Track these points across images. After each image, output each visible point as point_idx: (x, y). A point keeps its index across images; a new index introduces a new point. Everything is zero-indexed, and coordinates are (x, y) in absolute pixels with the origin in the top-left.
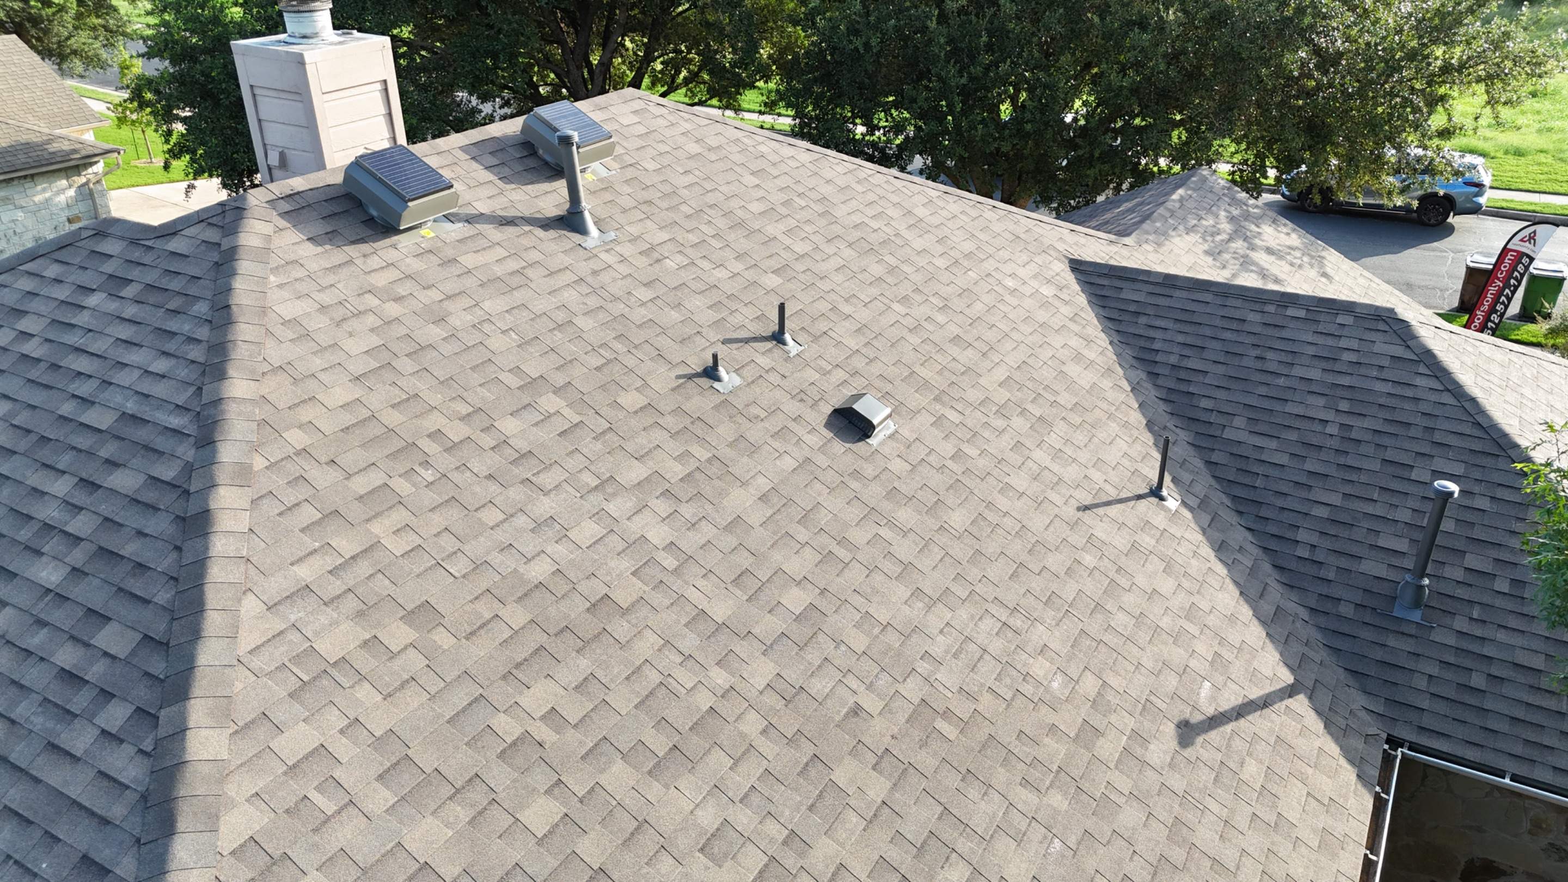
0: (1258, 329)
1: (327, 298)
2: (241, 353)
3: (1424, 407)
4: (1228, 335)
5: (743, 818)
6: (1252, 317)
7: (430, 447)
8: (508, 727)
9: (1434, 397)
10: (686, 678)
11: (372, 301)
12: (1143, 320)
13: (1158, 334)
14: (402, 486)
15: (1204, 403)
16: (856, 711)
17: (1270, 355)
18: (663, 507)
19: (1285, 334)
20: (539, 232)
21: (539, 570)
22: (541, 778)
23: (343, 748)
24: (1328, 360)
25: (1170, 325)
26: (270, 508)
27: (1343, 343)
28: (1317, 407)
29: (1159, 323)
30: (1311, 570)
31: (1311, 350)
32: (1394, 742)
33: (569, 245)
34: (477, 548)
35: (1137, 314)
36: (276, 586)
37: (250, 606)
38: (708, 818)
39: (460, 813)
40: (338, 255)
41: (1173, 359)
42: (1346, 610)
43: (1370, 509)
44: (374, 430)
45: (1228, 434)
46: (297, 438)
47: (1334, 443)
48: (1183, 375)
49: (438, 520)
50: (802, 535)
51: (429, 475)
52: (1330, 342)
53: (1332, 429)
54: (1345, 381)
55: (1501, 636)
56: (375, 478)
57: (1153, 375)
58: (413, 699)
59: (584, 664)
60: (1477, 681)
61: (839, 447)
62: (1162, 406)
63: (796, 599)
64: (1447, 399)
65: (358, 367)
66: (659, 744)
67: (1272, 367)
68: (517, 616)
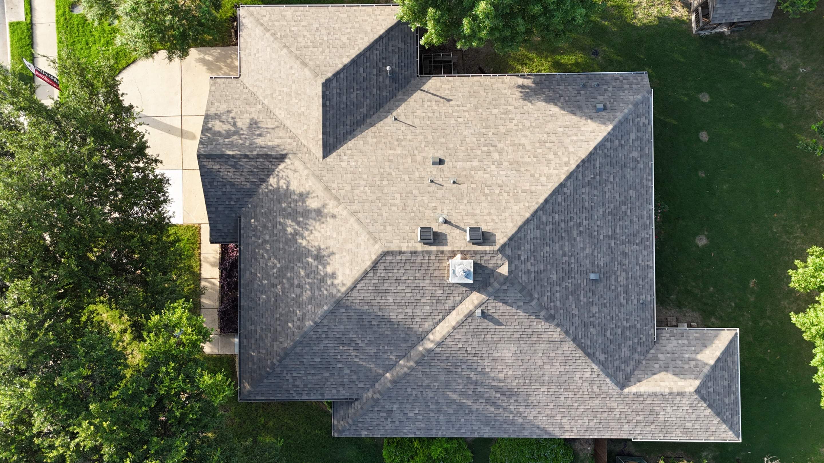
0: (335, 111)
1: (503, 224)
2: (524, 220)
3: (348, 75)
4: (338, 117)
5: (520, 136)
6: (331, 112)
7: (511, 194)
8: (535, 160)
9: (345, 74)
10: (510, 151)
11: (497, 221)
12: (338, 137)
13: (342, 132)
14: (520, 191)
15: (359, 118)
16: (493, 134)
17: (342, 107)
18: (488, 170)
19: (335, 104)
20: (453, 222)
21: (514, 172)
22: (536, 153)
23: (552, 168)
24: (340, 95)
25: (338, 130)
26: (537, 197)
27: (335, 92)
28: (354, 96)
29: (338, 132)
30: (391, 93)
31: (338, 99)
32: (418, 76)
33: (450, 217)
34: (519, 179)
35: (337, 138)
36: (545, 188)
37: (549, 187)
38: (524, 139)
39: (547, 156)
40: (494, 232)
41: (348, 127)
42: (397, 85)
43: (375, 84)
44: (516, 200)
45: (365, 112)
46: (527, 204)
47: (362, 92)
48: (352, 124)
49: (520, 185)
50: (472, 154)
51: (515, 191)
52: (335, 95)
53: (358, 92)
54: (345, 91)
55: (394, 61)
56: (522, 194)
57: (354, 130)
58: (541, 168)
59: (520, 160)
60: (403, 64)
61: (447, 160)
62: (362, 126)
63: (485, 148)
64: (345, 71)
65: (510, 210)
66: (521, 148)
67: (345, 106)
68: (522, 169)
